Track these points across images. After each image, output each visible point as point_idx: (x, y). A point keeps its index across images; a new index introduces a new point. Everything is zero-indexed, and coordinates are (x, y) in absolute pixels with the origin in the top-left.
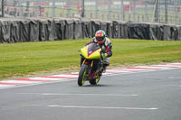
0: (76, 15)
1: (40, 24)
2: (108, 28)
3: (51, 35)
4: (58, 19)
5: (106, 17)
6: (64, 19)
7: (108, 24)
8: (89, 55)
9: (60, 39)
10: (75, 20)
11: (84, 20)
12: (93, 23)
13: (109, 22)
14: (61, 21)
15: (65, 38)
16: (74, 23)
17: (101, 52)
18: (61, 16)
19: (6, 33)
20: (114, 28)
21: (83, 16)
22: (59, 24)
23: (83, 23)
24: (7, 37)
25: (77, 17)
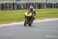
0: (44, 1)
1: (33, 4)
2: (55, 5)
3: (36, 7)
4: (39, 2)
5: (54, 2)
6: (40, 2)
7: (55, 4)
8: (28, 15)
9: (39, 8)
10: (44, 2)
11: (47, 2)
12: (50, 3)
13: (55, 3)
14: (40, 3)
15: (41, 8)
16: (44, 3)
17: (32, 14)
18: (40, 1)
19: (22, 6)
20: (57, 5)
21: (47, 1)
22: (39, 4)
23: (47, 4)
24: (22, 8)
25: (45, 2)
